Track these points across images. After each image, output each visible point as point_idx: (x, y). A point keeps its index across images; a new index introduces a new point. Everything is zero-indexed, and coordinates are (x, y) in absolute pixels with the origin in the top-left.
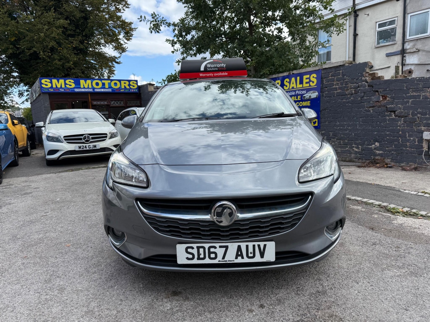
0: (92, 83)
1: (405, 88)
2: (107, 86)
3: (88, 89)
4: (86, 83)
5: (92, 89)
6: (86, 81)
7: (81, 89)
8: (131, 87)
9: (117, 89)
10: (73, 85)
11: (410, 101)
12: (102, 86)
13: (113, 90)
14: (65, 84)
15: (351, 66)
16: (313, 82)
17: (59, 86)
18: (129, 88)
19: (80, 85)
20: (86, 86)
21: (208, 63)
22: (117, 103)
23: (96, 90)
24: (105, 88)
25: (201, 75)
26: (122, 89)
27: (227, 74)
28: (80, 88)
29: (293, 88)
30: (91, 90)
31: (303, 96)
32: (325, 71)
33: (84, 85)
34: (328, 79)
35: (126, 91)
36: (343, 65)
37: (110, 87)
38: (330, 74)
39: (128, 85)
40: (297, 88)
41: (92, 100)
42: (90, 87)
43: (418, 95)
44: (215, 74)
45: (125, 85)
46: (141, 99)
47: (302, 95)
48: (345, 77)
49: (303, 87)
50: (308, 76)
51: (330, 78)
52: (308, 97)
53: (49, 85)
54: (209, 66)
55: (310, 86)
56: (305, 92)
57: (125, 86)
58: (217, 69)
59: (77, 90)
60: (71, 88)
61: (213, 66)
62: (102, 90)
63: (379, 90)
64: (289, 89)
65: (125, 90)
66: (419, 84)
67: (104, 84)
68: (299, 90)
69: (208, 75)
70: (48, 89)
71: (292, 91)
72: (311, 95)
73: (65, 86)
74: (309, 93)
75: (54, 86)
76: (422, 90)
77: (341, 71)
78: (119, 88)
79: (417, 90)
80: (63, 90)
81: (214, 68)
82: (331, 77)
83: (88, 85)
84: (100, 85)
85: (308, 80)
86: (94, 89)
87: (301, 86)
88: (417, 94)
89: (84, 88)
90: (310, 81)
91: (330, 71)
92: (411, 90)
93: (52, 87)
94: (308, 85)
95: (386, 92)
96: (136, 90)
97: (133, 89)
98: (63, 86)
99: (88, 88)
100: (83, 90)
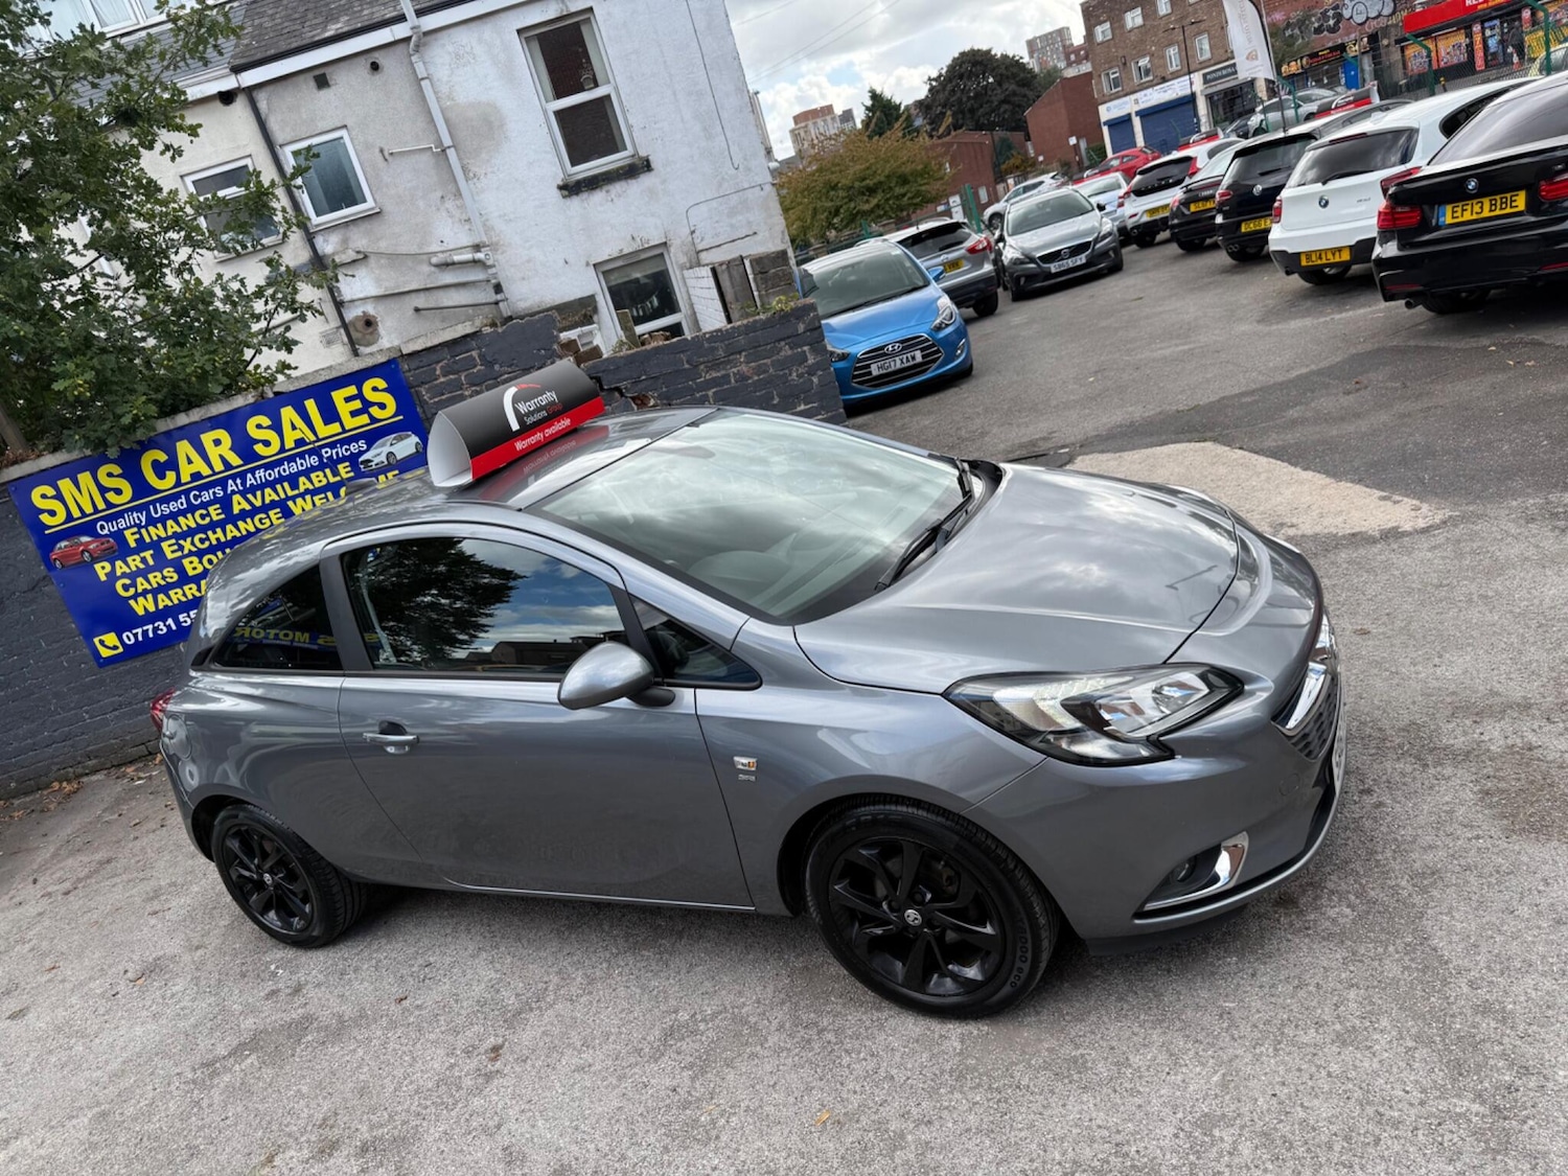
1: (687, 366)
11: (710, 393)
15: (504, 332)
16: (382, 406)
29: (300, 442)
31: (361, 459)
32: (415, 363)
34: (437, 385)
36: (475, 333)
38: (435, 370)
40: (319, 440)
43: (723, 376)
47: (353, 460)
48: (497, 367)
49: (344, 431)
50: (352, 390)
51: (442, 380)
52: (383, 458)
55: (373, 420)
56: (362, 444)
63: (622, 385)
64: (282, 449)
66: (717, 349)
68: (332, 445)
71: (301, 455)
72: (392, 449)
74: (383, 445)
76: (729, 362)
77: (475, 353)
79: (715, 365)
82: (444, 376)
85: (357, 404)
87: (335, 428)
88: (719, 374)
90: (367, 404)
91: (434, 357)
92: (702, 367)
94: (364, 419)
95: (641, 386)
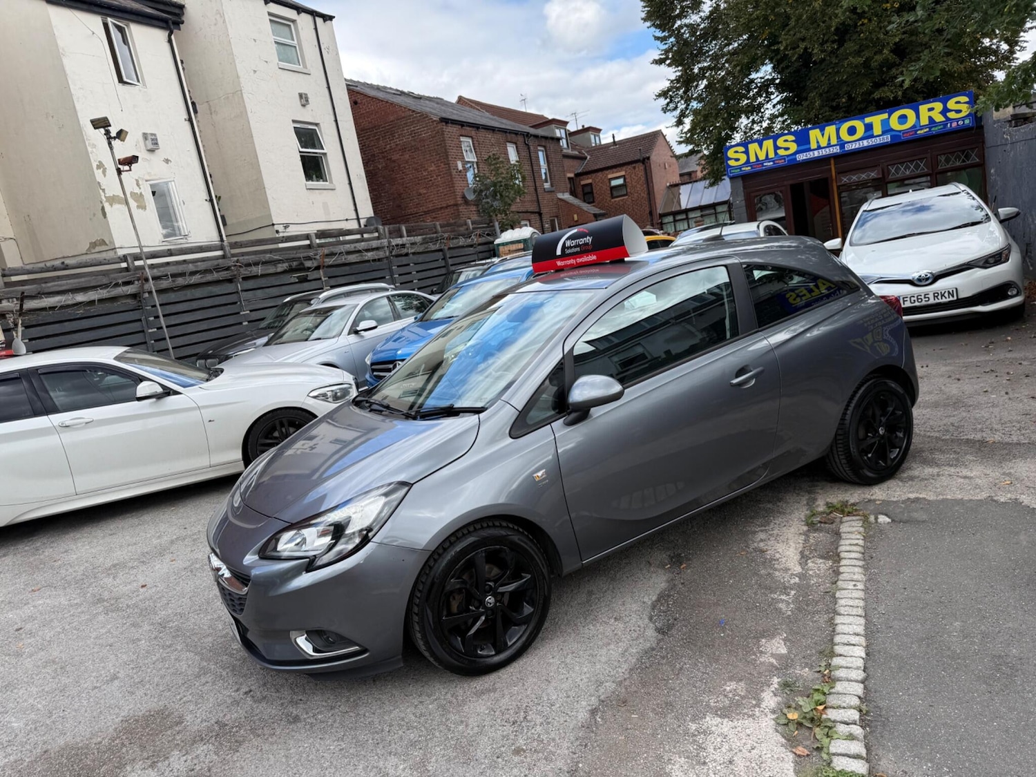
0: (838, 131)
2: (877, 130)
3: (827, 150)
4: (823, 135)
5: (838, 147)
6: (822, 130)
7: (811, 153)
8: (951, 115)
9: (905, 132)
10: (793, 147)
12: (865, 132)
13: (895, 135)
14: (776, 148)
17: (762, 156)
18: (943, 119)
19: (808, 142)
20: (824, 143)
21: (567, 239)
22: (907, 168)
23: (848, 147)
24: (872, 136)
25: (559, 263)
26: (922, 127)
27: (594, 257)
28: (809, 150)
30: (836, 150)
33: (818, 142)
35: (935, 130)
37: (887, 130)
39: (940, 113)
41: (839, 173)
42: (834, 141)
44: (579, 260)
45: (931, 114)
46: (983, 142)
53: (743, 158)
54: (568, 244)
57: (930, 118)
58: (578, 249)
59: (801, 157)
60: (788, 156)
61: (574, 242)
62: (865, 143)
65: (930, 128)
67: (869, 127)
69: (569, 262)
70: (740, 167)
73: (776, 154)
75: (753, 159)
78: (914, 126)
80: (772, 163)
81: (575, 247)
83: (829, 140)
84: (861, 131)
86: (842, 144)
89: (819, 148)
93: (748, 161)
96: (967, 121)
97: (957, 120)
98: (772, 155)
99: (829, 145)
100: (816, 154)
